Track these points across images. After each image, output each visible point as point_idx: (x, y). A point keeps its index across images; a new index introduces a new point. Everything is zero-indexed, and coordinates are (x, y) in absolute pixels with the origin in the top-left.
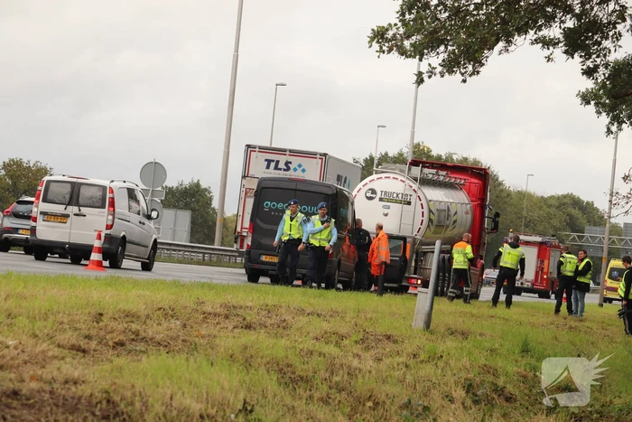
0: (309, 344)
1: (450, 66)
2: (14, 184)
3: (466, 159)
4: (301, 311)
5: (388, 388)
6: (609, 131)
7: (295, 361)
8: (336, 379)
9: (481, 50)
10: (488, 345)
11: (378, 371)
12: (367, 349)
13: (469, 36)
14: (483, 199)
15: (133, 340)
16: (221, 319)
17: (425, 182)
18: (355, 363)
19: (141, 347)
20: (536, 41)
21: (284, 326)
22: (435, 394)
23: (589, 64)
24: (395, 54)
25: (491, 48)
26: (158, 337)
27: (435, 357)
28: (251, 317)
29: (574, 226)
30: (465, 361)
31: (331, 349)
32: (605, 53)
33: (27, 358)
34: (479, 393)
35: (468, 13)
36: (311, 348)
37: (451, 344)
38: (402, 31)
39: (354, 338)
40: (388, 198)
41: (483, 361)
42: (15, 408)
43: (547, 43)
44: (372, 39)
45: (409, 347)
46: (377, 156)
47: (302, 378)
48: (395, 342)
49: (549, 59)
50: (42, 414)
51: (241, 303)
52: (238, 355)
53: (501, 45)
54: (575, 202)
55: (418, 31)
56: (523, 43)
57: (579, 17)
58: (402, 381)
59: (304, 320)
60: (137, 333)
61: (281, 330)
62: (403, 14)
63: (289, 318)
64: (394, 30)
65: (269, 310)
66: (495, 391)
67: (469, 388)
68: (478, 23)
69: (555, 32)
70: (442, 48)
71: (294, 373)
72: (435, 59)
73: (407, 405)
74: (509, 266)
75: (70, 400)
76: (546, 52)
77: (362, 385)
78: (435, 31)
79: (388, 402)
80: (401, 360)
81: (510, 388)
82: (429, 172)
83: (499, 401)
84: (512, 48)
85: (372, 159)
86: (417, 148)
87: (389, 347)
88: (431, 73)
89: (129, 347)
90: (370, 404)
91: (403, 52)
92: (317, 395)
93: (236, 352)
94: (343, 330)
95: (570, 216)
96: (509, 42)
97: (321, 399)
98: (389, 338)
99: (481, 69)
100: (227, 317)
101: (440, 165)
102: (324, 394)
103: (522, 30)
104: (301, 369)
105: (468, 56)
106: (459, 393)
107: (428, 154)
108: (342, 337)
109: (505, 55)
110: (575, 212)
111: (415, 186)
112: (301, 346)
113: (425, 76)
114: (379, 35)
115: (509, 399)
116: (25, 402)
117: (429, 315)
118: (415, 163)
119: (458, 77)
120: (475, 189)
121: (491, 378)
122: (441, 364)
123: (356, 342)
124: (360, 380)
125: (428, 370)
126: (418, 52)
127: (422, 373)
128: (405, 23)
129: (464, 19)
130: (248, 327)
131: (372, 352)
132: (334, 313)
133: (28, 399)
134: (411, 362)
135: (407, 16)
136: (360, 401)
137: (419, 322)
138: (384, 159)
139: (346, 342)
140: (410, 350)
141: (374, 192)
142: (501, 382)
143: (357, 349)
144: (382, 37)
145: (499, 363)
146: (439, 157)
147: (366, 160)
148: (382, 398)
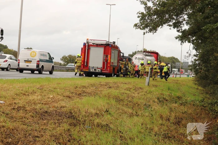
0: (123, 91)
1: (150, 31)
2: (70, 59)
3: (154, 51)
4: (122, 83)
5: (141, 101)
6: (181, 44)
7: (120, 96)
8: (129, 99)
9: (157, 27)
10: (161, 88)
11: (138, 96)
12: (136, 91)
13: (154, 24)
14: (157, 58)
15: (83, 93)
16: (104, 86)
17: (146, 55)
18: (133, 95)
19: (85, 94)
20: (168, 25)
21: (118, 87)
22: (151, 101)
23: (178, 29)
24: (139, 29)
25: (159, 27)
26: (89, 92)
27: (150, 92)
28: (111, 85)
29: (174, 62)
30: (157, 93)
31: (128, 92)
32: (181, 27)
33: (54, 101)
34: (160, 100)
35: (154, 20)
36: (124, 92)
37: (154, 89)
38: (140, 24)
39: (133, 89)
40: (139, 59)
41: (161, 92)
42: (46, 116)
43: (170, 26)
44: (134, 26)
45: (145, 90)
46: (137, 51)
47: (121, 100)
48: (142, 89)
49: (170, 29)
50: (53, 117)
51: (110, 82)
52: (107, 95)
53: (161, 26)
54: (174, 58)
55: (143, 24)
56: (165, 26)
57: (176, 20)
58: (144, 98)
59: (122, 85)
60: (84, 91)
61: (117, 88)
62: (140, 21)
63: (119, 85)
64: (139, 24)
65: (115, 83)
66: (164, 99)
67: (158, 99)
68: (156, 22)
69: (171, 23)
70: (149, 27)
71: (119, 99)
72: (147, 30)
73: (145, 105)
74: (165, 71)
75: (61, 113)
76: (170, 27)
77: (135, 100)
78: (147, 24)
79: (141, 104)
80: (143, 93)
81: (167, 98)
82: (147, 54)
83: (165, 101)
84: (163, 27)
85: (136, 52)
86: (144, 49)
87: (141, 90)
88: (146, 32)
89: (82, 94)
90: (137, 105)
91: (141, 29)
92: (125, 104)
93: (107, 94)
94: (131, 87)
95: (173, 61)
96: (162, 26)
97: (126, 104)
98: (140, 88)
99: (157, 31)
100: (106, 85)
101: (149, 52)
102: (126, 103)
103: (164, 23)
104: (121, 97)
105: (154, 29)
106: (156, 100)
107: (146, 50)
108: (131, 89)
109: (162, 28)
110: (174, 60)
111: (144, 56)
112: (121, 92)
113: (145, 33)
114: (136, 25)
115: (166, 101)
116: (49, 114)
117: (149, 83)
118: (144, 52)
119: (152, 33)
120: (156, 56)
121: (162, 96)
122: (152, 94)
123: (134, 90)
124: (134, 100)
125: (149, 96)
126: (144, 28)
127: (148, 96)
128: (141, 23)
129: (153, 21)
130: (110, 88)
131: (137, 92)
132: (129, 83)
133: (50, 113)
134: (146, 94)
135: (141, 21)
136: (135, 104)
137: (147, 84)
138: (138, 51)
139: (131, 90)
140: (145, 91)
141: (136, 58)
142: (165, 97)
143: (134, 91)
144: (136, 26)
145: (164, 92)
146: (149, 51)
147: (135, 52)
148: (139, 103)
